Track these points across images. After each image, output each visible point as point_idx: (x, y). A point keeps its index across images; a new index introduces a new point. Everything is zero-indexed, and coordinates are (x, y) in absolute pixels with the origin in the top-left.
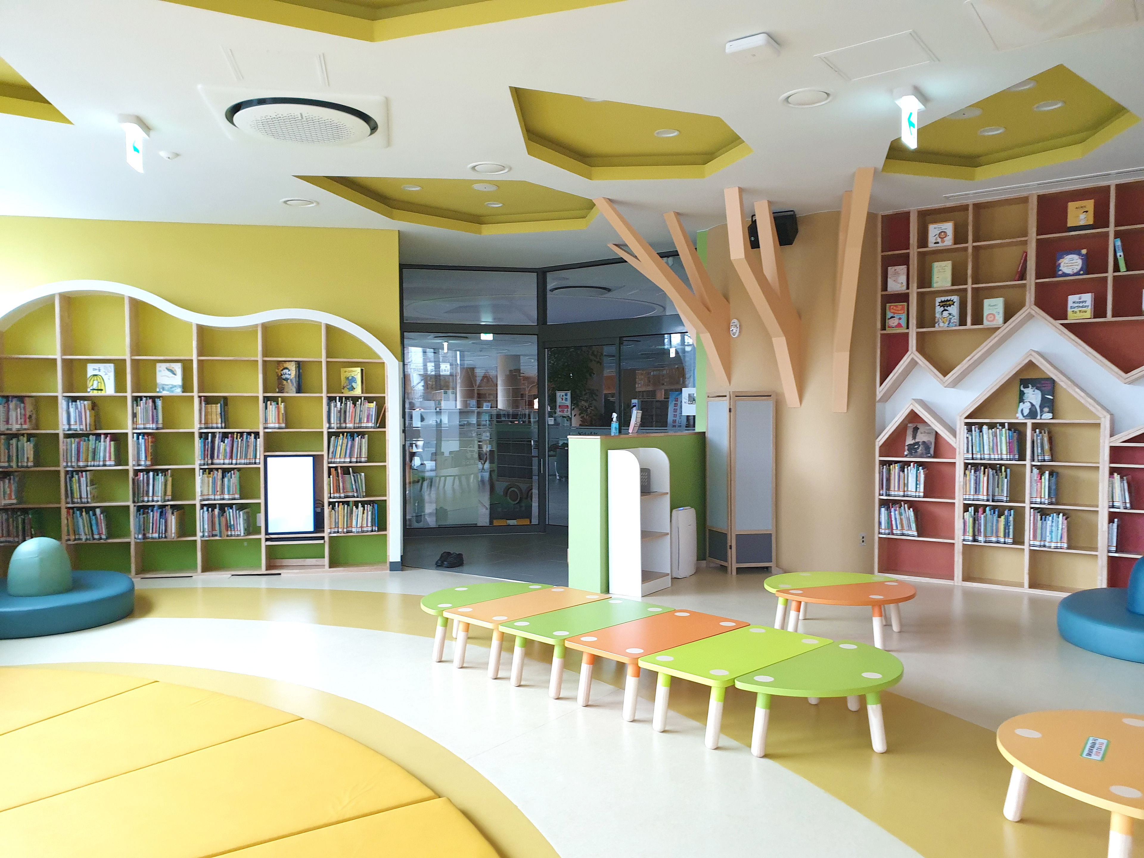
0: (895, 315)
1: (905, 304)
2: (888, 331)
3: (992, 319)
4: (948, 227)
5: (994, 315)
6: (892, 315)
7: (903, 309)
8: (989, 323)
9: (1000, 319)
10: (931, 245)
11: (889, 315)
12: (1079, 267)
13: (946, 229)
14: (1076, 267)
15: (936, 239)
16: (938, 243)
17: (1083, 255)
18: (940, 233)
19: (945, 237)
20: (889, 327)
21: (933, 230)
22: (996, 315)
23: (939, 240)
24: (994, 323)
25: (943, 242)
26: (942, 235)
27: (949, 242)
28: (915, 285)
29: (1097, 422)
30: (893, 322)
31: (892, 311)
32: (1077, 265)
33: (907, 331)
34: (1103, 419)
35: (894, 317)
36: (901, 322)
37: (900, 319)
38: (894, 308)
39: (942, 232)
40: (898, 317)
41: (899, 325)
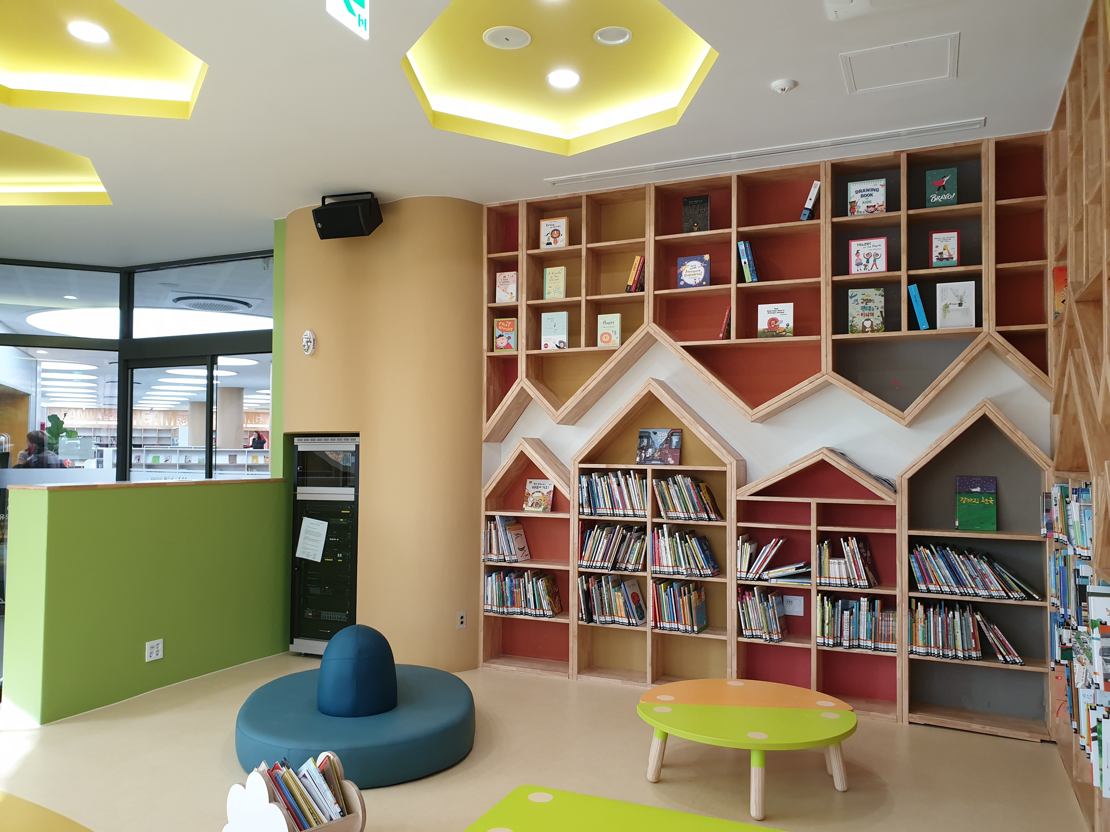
0: (504, 334)
1: (515, 319)
2: (496, 353)
3: (607, 340)
4: (561, 224)
5: (610, 335)
6: (500, 333)
7: (512, 326)
8: (604, 345)
9: (616, 338)
10: (544, 248)
11: (497, 332)
12: (701, 277)
13: (558, 226)
14: (699, 276)
15: (549, 239)
16: (550, 244)
17: (706, 262)
18: (552, 231)
19: (558, 237)
20: (497, 348)
21: (546, 227)
22: (613, 334)
23: (552, 240)
24: (610, 344)
25: (556, 242)
26: (555, 233)
27: (562, 243)
28: (524, 296)
29: (723, 469)
30: (501, 342)
31: (500, 327)
32: (700, 274)
33: (515, 353)
34: (729, 466)
35: (503, 336)
36: (510, 341)
37: (509, 338)
38: (503, 324)
39: (555, 230)
40: (507, 336)
41: (508, 346)
